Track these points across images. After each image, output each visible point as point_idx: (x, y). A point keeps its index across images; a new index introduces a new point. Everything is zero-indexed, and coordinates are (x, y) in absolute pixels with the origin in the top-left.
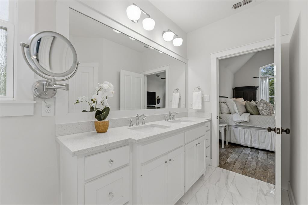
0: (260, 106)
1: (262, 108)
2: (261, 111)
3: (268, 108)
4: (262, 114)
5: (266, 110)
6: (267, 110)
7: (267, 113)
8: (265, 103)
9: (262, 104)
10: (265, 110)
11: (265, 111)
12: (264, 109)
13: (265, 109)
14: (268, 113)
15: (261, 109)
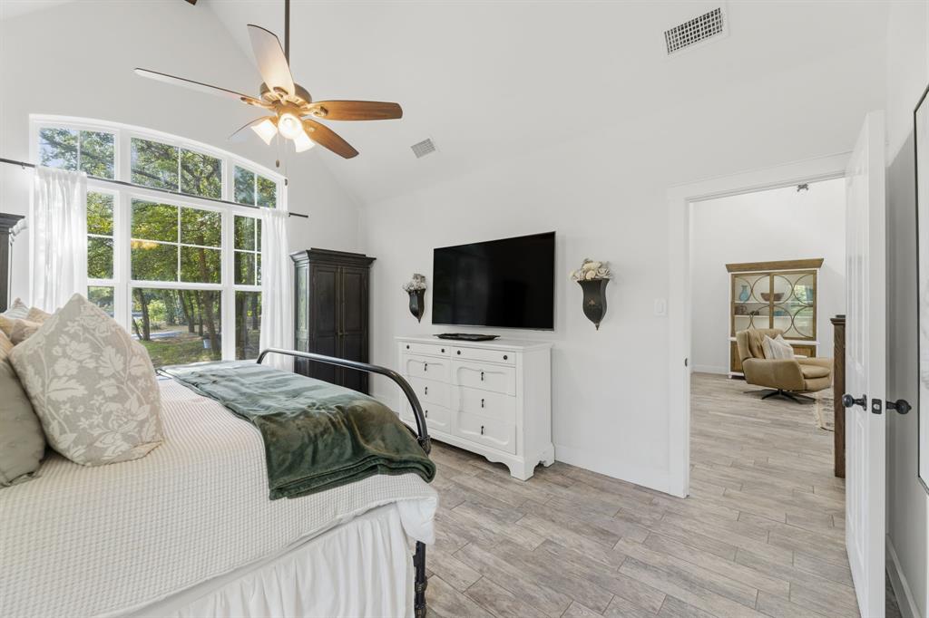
0: (60, 367)
1: (80, 391)
2: (71, 422)
3: (134, 379)
4: (76, 453)
5: (120, 398)
6: (132, 404)
7: (131, 427)
8: (107, 341)
9: (85, 347)
10: (113, 406)
11: (107, 416)
12: (98, 400)
13: (111, 392)
14: (142, 423)
15: (72, 401)
